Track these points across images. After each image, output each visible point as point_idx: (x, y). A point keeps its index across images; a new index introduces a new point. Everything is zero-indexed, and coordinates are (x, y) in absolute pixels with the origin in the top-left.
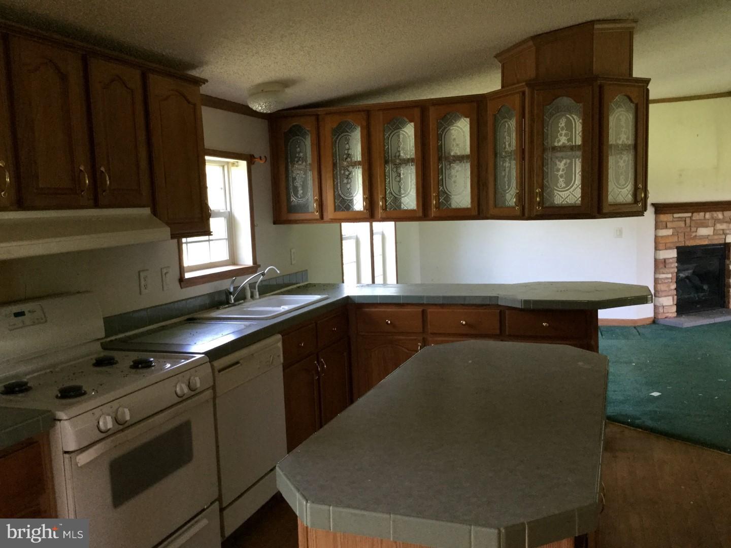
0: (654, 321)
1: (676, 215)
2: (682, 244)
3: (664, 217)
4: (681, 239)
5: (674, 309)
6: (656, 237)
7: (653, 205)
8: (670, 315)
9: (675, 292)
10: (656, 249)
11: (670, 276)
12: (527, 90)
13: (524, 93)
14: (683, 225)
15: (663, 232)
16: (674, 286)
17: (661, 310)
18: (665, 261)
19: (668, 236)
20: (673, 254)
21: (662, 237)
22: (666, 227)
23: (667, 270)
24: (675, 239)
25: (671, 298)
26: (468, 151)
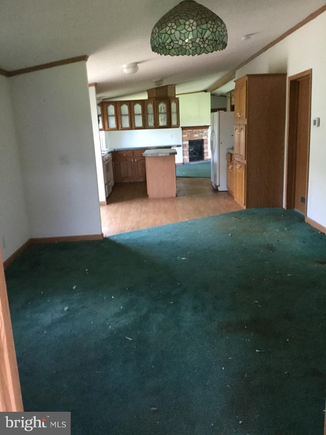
0: (183, 164)
1: (188, 130)
2: (190, 140)
3: (185, 131)
4: (190, 138)
5: (189, 160)
6: (182, 137)
7: (181, 127)
8: (187, 161)
9: (188, 154)
10: (183, 141)
11: (187, 149)
12: (155, 100)
13: (154, 100)
14: (190, 133)
15: (185, 136)
16: (188, 153)
17: (185, 160)
18: (185, 145)
19: (186, 137)
20: (187, 143)
21: (184, 137)
22: (185, 134)
23: (186, 148)
24: (188, 138)
25: (187, 156)
26: (141, 113)
